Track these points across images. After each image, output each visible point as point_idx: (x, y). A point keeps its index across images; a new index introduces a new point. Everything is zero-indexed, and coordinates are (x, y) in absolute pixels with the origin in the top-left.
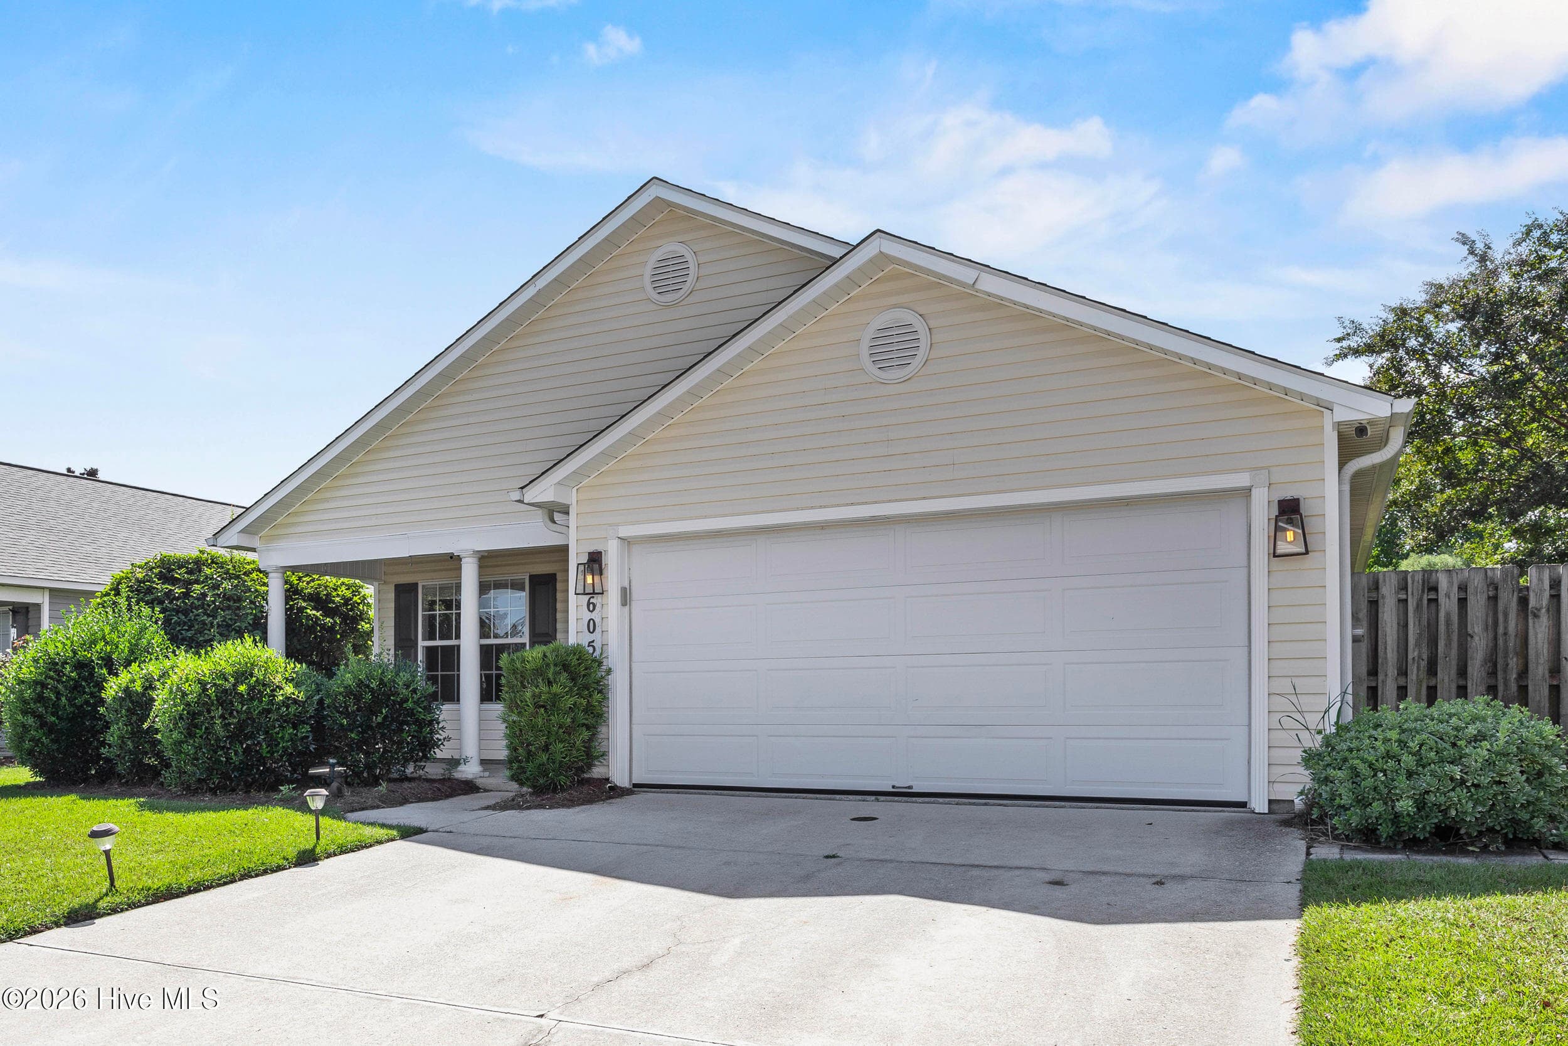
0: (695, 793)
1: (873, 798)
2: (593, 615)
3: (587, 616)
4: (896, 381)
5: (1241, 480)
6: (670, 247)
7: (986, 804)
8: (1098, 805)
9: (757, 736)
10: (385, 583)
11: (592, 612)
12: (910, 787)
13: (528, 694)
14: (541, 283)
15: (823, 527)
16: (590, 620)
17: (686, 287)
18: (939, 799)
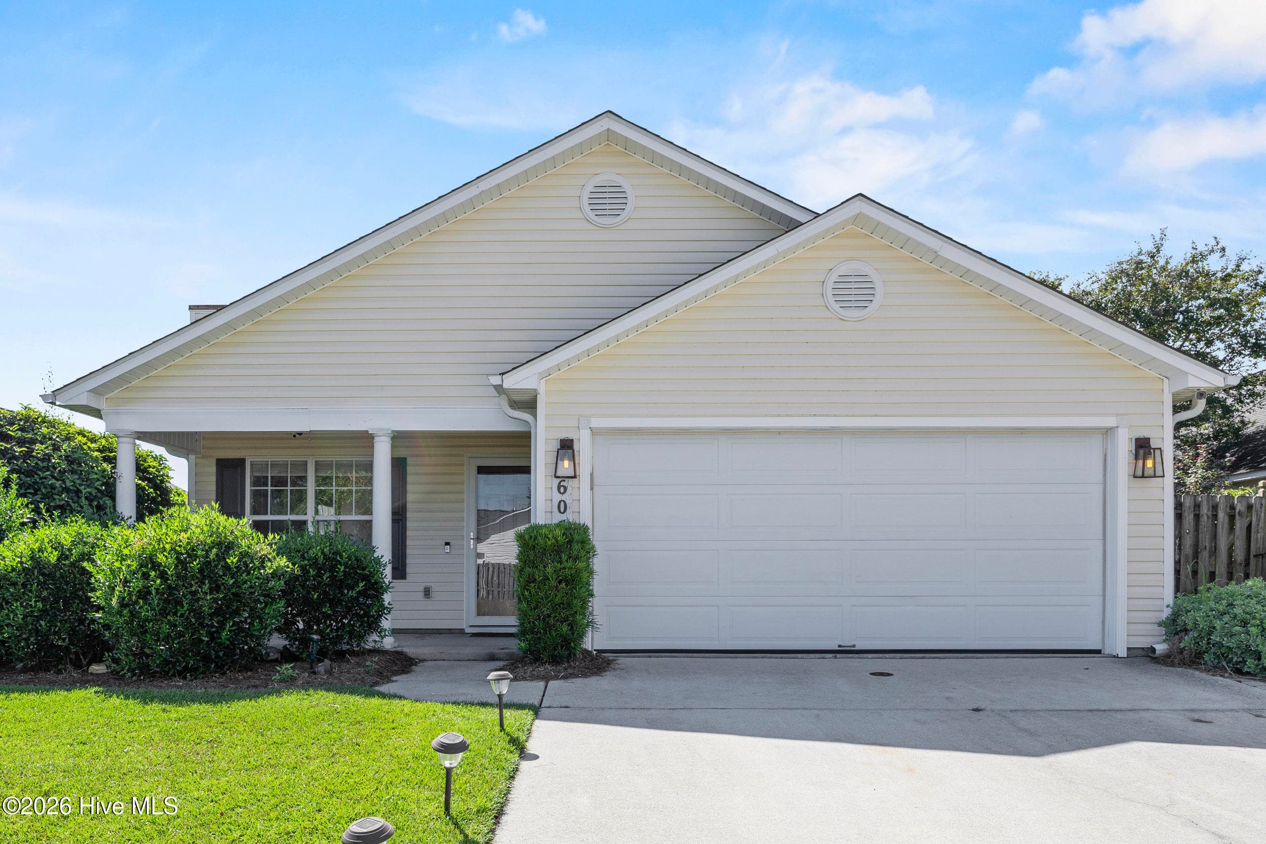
0: (667, 657)
1: (830, 655)
2: (564, 497)
3: (557, 497)
4: (855, 320)
5: (1110, 422)
6: (608, 176)
7: (923, 658)
8: (1009, 655)
9: (718, 606)
10: (204, 457)
11: (563, 494)
12: (854, 646)
13: (549, 570)
14: (484, 185)
15: (780, 432)
16: (560, 502)
17: (624, 214)
18: (885, 655)
